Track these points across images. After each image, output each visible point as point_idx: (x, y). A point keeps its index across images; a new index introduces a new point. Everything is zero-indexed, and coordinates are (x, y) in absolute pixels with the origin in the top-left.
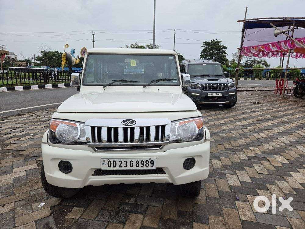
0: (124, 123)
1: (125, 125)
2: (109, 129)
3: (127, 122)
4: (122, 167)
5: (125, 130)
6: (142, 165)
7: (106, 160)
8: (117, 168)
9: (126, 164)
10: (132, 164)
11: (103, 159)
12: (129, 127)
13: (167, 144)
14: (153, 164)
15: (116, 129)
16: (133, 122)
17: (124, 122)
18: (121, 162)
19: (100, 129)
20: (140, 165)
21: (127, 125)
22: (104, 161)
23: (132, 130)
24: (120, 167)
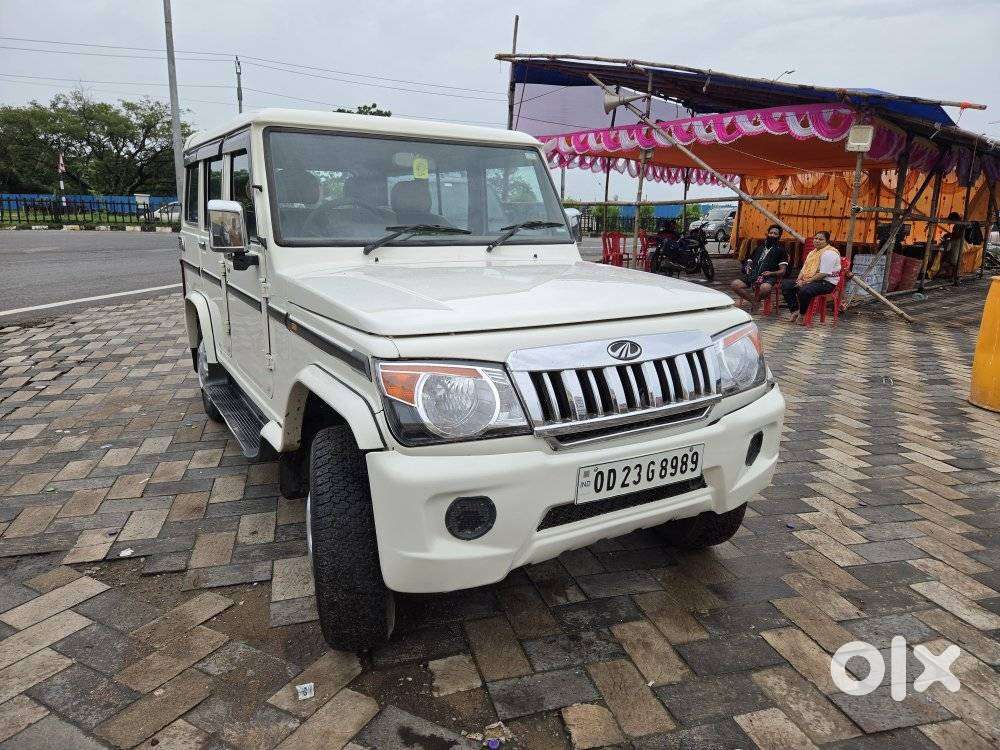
0: (617, 354)
1: (619, 358)
2: (581, 374)
3: (621, 349)
4: (628, 485)
5: (621, 370)
6: (673, 471)
7: (591, 470)
8: (618, 491)
9: (639, 475)
10: (653, 471)
11: (582, 470)
12: (629, 365)
13: (718, 400)
14: (695, 463)
15: (598, 372)
16: (634, 347)
17: (614, 350)
18: (627, 471)
19: (555, 376)
20: (670, 470)
21: (626, 359)
22: (587, 474)
23: (637, 368)
24: (624, 485)
